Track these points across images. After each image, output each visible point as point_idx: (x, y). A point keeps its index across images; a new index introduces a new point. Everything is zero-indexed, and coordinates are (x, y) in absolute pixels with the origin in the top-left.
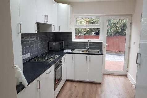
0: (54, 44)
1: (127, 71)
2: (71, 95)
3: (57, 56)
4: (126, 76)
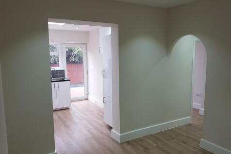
4: (87, 99)
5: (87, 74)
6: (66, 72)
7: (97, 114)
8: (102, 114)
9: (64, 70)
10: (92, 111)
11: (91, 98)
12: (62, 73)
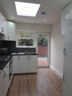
0: (4, 49)
1: (50, 64)
2: (20, 83)
3: (9, 57)
4: (49, 67)
5: (50, 51)
6: (37, 49)
7: (56, 83)
8: (60, 85)
9: (35, 48)
10: (52, 79)
11: (52, 67)
12: (34, 49)
